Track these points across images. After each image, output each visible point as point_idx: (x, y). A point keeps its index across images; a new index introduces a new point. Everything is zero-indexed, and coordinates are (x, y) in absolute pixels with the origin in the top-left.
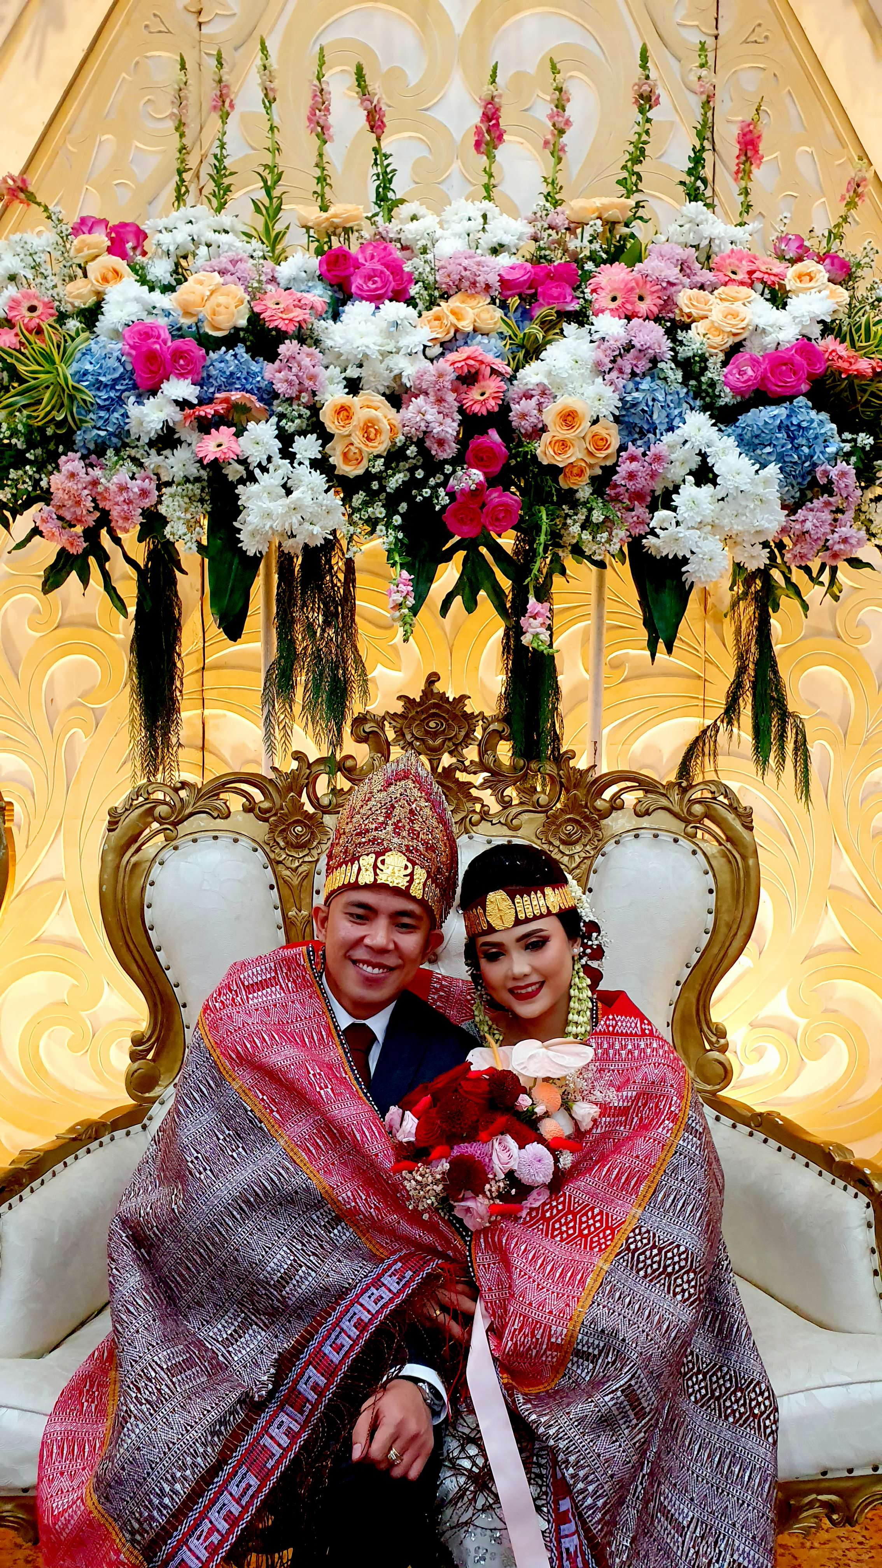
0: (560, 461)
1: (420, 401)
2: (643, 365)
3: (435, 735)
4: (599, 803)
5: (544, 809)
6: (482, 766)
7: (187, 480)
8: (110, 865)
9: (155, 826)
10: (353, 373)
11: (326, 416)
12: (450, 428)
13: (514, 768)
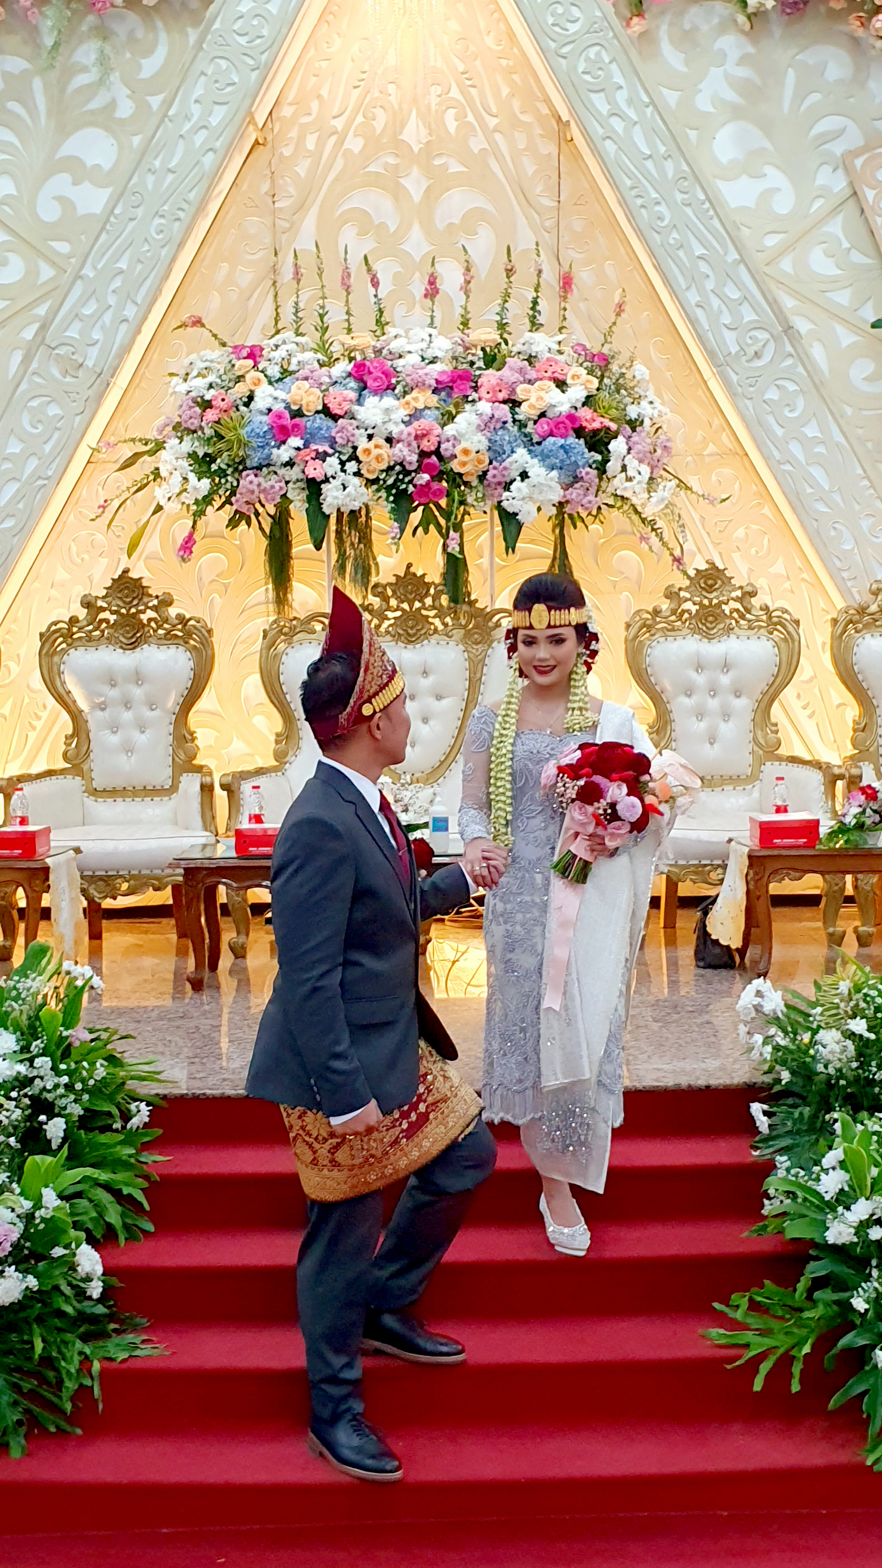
0: (462, 471)
1: (400, 445)
2: (499, 425)
3: (411, 593)
4: (490, 624)
5: (465, 627)
6: (433, 607)
7: (298, 480)
8: (264, 655)
9: (283, 637)
10: (370, 431)
11: (359, 453)
12: (415, 458)
13: (449, 608)
